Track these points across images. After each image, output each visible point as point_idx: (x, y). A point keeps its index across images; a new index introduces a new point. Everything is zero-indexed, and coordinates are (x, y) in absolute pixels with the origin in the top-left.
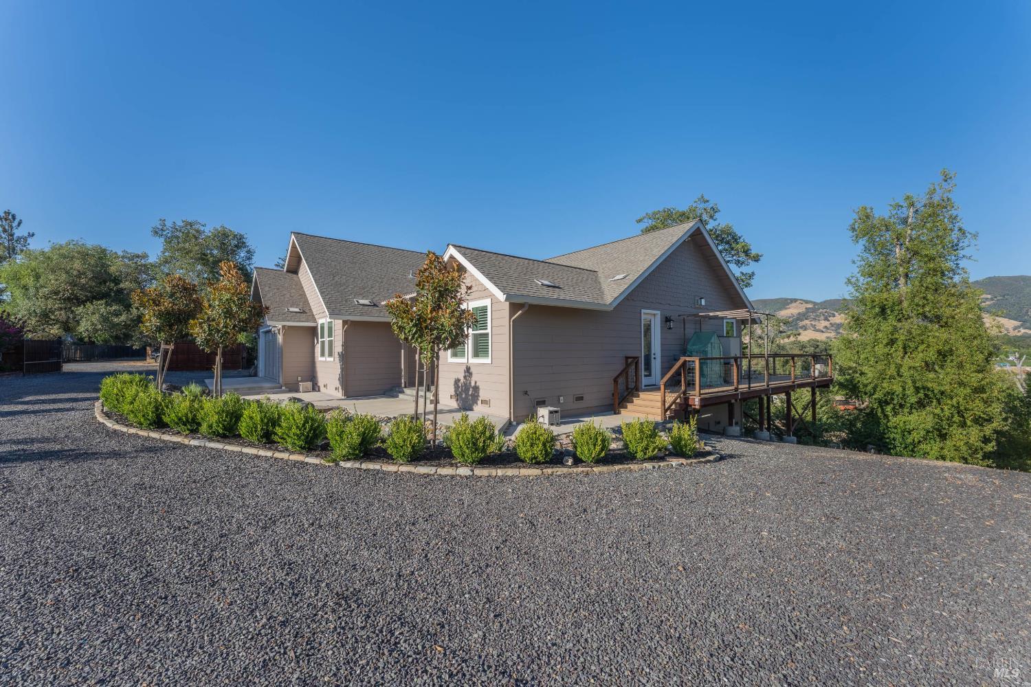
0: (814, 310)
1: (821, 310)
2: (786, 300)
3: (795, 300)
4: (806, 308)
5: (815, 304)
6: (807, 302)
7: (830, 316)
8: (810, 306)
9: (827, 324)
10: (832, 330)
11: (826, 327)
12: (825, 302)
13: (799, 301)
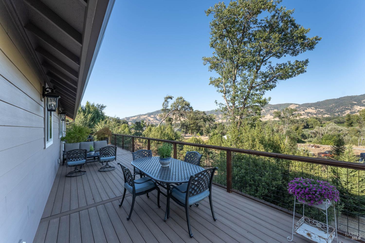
0: (299, 107)
1: (302, 107)
2: (289, 104)
3: (292, 104)
4: (296, 107)
5: (299, 105)
6: (296, 104)
7: (305, 110)
8: (297, 106)
9: (304, 112)
10: (306, 115)
11: (303, 114)
12: (303, 104)
13: (293, 104)
